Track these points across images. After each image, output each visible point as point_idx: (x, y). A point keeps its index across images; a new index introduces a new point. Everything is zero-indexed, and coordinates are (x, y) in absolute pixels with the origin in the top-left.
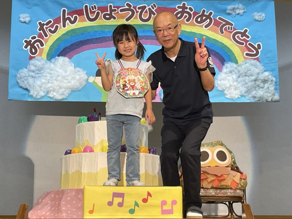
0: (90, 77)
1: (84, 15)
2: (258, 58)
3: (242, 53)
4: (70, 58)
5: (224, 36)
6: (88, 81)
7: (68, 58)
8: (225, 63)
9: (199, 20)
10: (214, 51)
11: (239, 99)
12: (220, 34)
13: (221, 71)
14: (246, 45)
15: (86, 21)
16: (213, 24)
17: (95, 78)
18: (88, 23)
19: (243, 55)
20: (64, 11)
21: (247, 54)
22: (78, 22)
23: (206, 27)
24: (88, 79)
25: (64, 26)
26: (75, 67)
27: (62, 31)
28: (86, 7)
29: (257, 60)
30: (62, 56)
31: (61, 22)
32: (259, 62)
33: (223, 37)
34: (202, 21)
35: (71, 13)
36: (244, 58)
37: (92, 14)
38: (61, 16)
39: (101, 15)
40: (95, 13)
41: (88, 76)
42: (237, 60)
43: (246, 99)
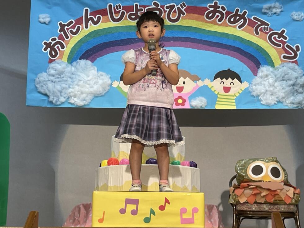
0: (114, 82)
1: (108, 15)
2: (296, 60)
3: (279, 55)
4: (92, 61)
5: (260, 37)
6: (112, 85)
7: (91, 61)
8: (260, 66)
9: (232, 20)
10: (249, 53)
11: (276, 105)
12: (255, 35)
13: (256, 75)
14: (283, 47)
15: (110, 21)
16: (248, 25)
17: (120, 83)
18: (112, 24)
19: (280, 57)
20: (87, 11)
21: (284, 57)
22: (102, 22)
23: (240, 27)
24: (111, 84)
25: (87, 27)
26: (98, 71)
27: (84, 32)
28: (110, 6)
29: (296, 63)
30: (84, 59)
31: (83, 23)
32: (298, 65)
33: (258, 38)
34: (236, 21)
35: (94, 13)
36: (281, 60)
37: (116, 15)
38: (83, 17)
39: (127, 15)
40: (119, 13)
41: (112, 80)
42: (273, 63)
43: (283, 105)
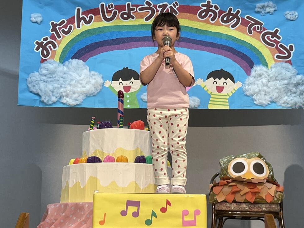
1: (100, 14)
2: (290, 60)
3: (272, 55)
4: (85, 61)
5: (253, 37)
7: (83, 60)
8: (254, 66)
9: (225, 19)
10: (242, 53)
11: (269, 105)
12: (248, 35)
13: (250, 75)
14: (277, 47)
16: (241, 24)
18: (104, 24)
19: (273, 57)
20: (79, 10)
21: (278, 57)
22: (94, 22)
23: (233, 26)
25: (79, 26)
26: (90, 70)
27: (76, 32)
28: (102, 5)
29: (289, 63)
30: (76, 59)
31: (75, 22)
32: (291, 65)
33: (251, 38)
34: (229, 21)
35: (86, 13)
36: (275, 60)
37: (108, 14)
38: (74, 16)
39: (119, 14)
40: (112, 12)
42: (267, 62)
43: (277, 105)
